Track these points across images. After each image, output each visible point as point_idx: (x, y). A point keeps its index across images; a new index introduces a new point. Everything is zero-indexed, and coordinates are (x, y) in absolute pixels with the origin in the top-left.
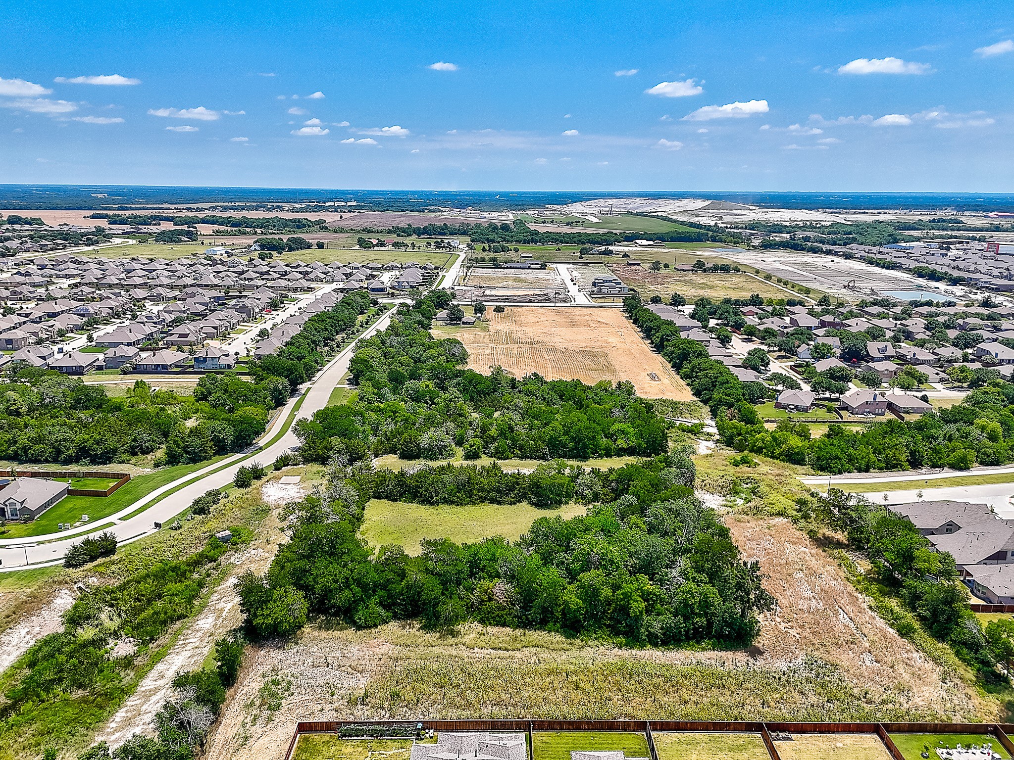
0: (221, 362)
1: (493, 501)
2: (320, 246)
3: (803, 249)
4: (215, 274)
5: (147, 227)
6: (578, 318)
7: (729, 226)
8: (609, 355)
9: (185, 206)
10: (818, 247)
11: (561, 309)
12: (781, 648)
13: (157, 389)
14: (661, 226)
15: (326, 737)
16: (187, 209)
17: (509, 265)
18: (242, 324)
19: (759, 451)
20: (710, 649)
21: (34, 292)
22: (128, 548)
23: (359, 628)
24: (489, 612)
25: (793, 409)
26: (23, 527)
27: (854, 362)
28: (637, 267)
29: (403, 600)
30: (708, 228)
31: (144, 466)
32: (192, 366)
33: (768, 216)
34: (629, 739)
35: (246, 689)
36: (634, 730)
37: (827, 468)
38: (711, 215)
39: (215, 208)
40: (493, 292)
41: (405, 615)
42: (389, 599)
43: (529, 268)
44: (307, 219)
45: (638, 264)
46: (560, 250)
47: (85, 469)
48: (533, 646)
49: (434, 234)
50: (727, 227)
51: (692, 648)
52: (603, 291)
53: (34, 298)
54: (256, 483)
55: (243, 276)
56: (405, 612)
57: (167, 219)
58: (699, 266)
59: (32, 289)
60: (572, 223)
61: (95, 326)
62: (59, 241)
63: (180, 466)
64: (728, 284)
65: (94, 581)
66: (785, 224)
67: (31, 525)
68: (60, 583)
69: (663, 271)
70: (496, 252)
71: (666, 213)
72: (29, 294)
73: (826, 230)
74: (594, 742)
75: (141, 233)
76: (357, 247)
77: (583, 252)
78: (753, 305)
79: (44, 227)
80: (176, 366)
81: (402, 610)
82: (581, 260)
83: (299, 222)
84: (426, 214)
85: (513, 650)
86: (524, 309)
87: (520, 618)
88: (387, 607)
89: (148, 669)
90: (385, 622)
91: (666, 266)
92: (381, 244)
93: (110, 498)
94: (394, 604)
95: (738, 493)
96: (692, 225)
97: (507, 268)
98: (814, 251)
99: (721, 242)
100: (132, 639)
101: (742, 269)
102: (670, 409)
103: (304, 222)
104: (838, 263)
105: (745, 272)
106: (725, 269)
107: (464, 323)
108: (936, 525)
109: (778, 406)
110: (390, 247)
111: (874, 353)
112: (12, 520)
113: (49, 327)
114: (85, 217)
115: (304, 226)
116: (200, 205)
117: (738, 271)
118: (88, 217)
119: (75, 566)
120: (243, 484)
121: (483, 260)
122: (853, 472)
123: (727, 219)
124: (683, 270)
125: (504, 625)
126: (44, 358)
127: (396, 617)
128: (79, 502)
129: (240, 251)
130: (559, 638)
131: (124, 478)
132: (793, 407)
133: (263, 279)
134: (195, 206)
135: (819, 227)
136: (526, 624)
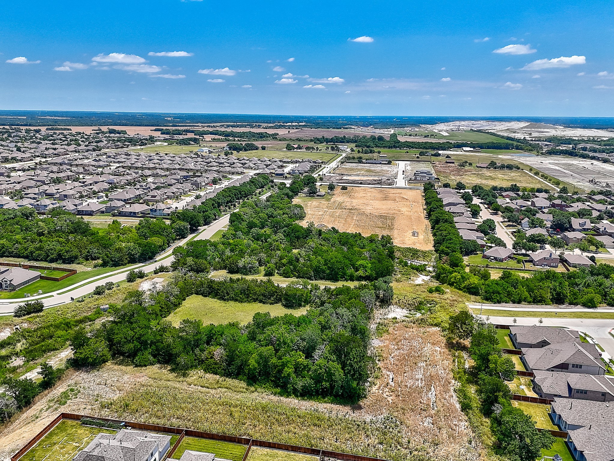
0: (164, 212)
1: (261, 302)
2: (263, 148)
3: (576, 155)
4: (194, 163)
5: (178, 136)
6: (391, 195)
7: (534, 139)
8: (396, 219)
9: (207, 125)
10: (586, 154)
11: (384, 189)
12: (375, 408)
13: (126, 225)
14: (488, 139)
15: (75, 423)
16: (208, 126)
17: (368, 161)
18: (193, 191)
19: (451, 284)
20: (329, 403)
21: (95, 170)
22: (50, 309)
23: (137, 366)
24: (209, 365)
25: (493, 259)
26: (8, 293)
27: (558, 232)
28: (451, 164)
29: (164, 352)
30: (518, 140)
31: (89, 266)
32: (149, 214)
33: (565, 133)
34: (237, 449)
35: (55, 391)
36: (244, 444)
37: (490, 299)
38: (524, 132)
39: (223, 126)
40: (349, 178)
41: (164, 361)
42: (156, 351)
43: (380, 164)
44: (266, 133)
45: (453, 163)
46: (408, 152)
47: (59, 266)
48: (225, 388)
49: (337, 142)
50: (532, 140)
51: (319, 401)
52: (417, 179)
53: (95, 173)
54: (139, 280)
55: (209, 165)
56: (164, 359)
57: (192, 132)
58: (493, 165)
59: (95, 168)
60: (429, 136)
61: (115, 189)
62: (127, 143)
63: (107, 268)
64: (506, 177)
65: (25, 325)
66: (574, 138)
67: (12, 293)
68: (7, 325)
69: (467, 168)
70: (366, 153)
71: (495, 130)
72: (93, 171)
73: (603, 143)
74: (216, 447)
75: (173, 139)
76: (285, 150)
77: (421, 154)
78: (512, 191)
79: (126, 136)
80: (142, 213)
81: (163, 358)
82: (418, 159)
83: (262, 134)
84: (342, 130)
85: (211, 389)
86: (360, 188)
87: (225, 370)
88: (154, 356)
89: (22, 374)
90: (152, 364)
91: (470, 164)
92: (299, 148)
93: (60, 282)
94: (159, 354)
95: (419, 310)
96: (508, 138)
97: (367, 163)
98: (584, 157)
99: (522, 150)
100: (24, 358)
101: (521, 167)
102: (412, 254)
103: (264, 134)
104: (596, 165)
105: (523, 170)
106: (510, 167)
107: (318, 196)
108: (534, 342)
109: (485, 257)
110: (304, 150)
111: (575, 225)
112: (5, 289)
113: (90, 189)
114: (151, 130)
115: (264, 137)
116: (215, 124)
117: (519, 168)
118: (153, 130)
119: (19, 317)
120: (130, 280)
121: (354, 158)
122: (509, 303)
123: (535, 135)
124: (481, 167)
125: (216, 374)
126: (76, 205)
127: (159, 362)
128: (44, 283)
129: (217, 150)
130: (243, 384)
131: (73, 272)
132: (493, 258)
133: (220, 167)
134: (212, 125)
135: (599, 141)
136: (228, 375)
